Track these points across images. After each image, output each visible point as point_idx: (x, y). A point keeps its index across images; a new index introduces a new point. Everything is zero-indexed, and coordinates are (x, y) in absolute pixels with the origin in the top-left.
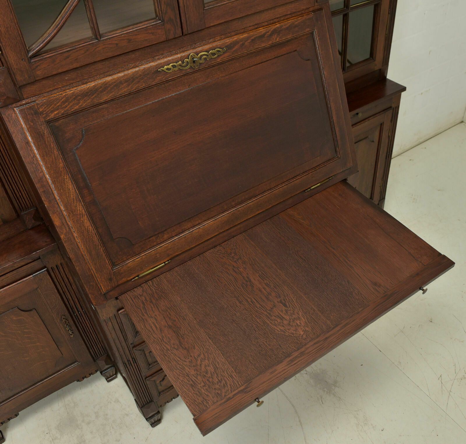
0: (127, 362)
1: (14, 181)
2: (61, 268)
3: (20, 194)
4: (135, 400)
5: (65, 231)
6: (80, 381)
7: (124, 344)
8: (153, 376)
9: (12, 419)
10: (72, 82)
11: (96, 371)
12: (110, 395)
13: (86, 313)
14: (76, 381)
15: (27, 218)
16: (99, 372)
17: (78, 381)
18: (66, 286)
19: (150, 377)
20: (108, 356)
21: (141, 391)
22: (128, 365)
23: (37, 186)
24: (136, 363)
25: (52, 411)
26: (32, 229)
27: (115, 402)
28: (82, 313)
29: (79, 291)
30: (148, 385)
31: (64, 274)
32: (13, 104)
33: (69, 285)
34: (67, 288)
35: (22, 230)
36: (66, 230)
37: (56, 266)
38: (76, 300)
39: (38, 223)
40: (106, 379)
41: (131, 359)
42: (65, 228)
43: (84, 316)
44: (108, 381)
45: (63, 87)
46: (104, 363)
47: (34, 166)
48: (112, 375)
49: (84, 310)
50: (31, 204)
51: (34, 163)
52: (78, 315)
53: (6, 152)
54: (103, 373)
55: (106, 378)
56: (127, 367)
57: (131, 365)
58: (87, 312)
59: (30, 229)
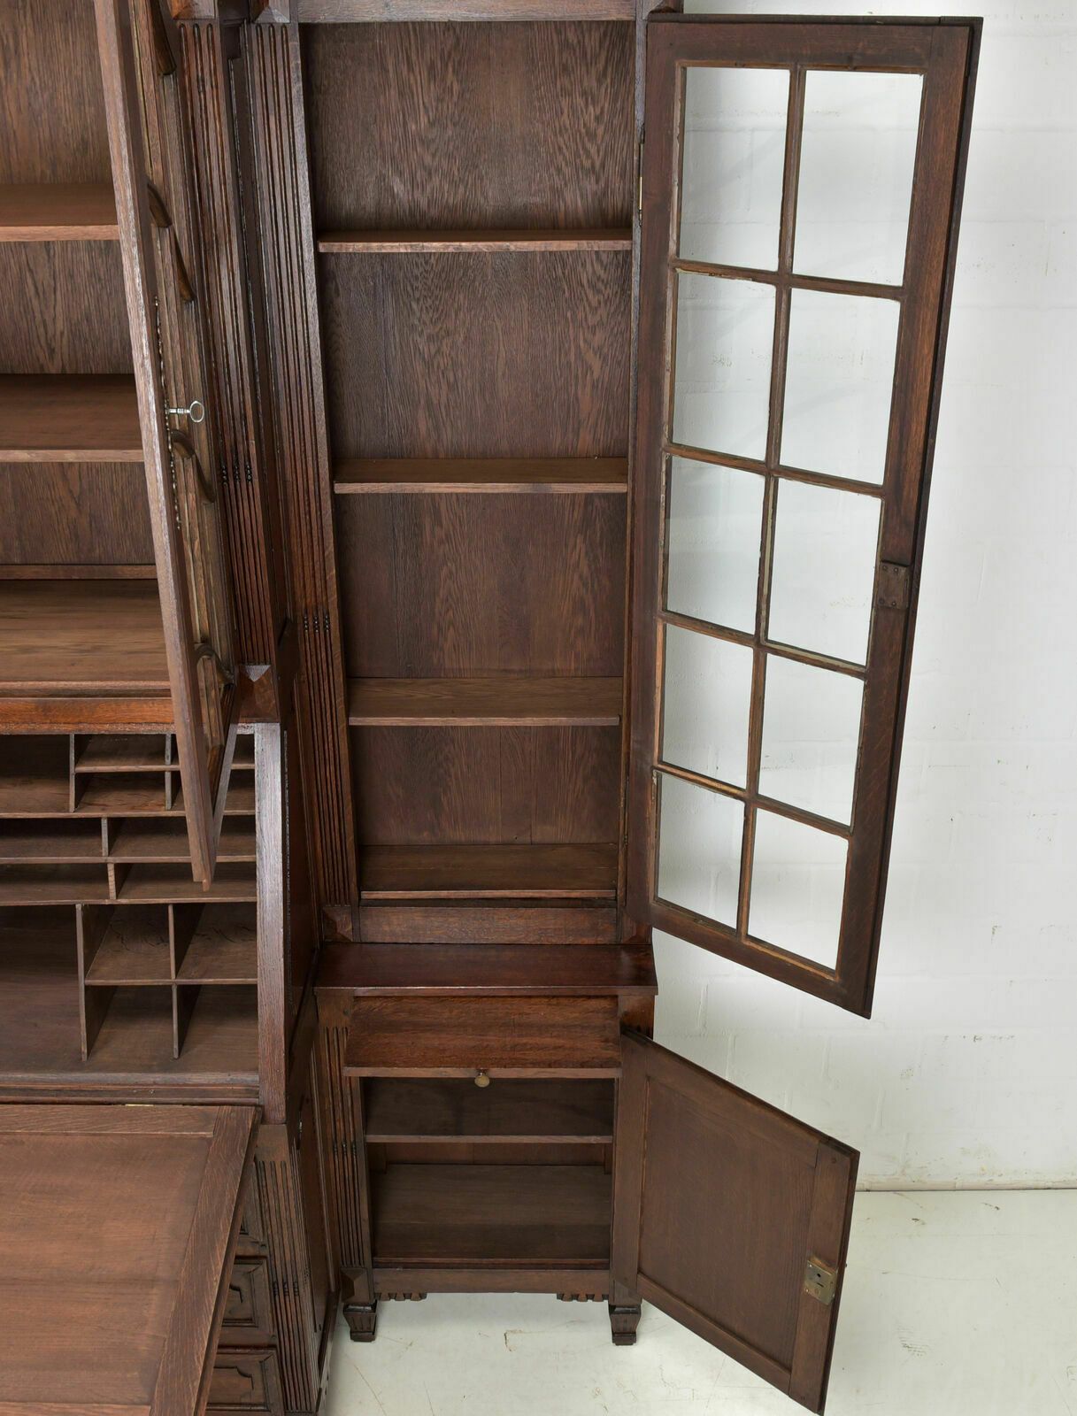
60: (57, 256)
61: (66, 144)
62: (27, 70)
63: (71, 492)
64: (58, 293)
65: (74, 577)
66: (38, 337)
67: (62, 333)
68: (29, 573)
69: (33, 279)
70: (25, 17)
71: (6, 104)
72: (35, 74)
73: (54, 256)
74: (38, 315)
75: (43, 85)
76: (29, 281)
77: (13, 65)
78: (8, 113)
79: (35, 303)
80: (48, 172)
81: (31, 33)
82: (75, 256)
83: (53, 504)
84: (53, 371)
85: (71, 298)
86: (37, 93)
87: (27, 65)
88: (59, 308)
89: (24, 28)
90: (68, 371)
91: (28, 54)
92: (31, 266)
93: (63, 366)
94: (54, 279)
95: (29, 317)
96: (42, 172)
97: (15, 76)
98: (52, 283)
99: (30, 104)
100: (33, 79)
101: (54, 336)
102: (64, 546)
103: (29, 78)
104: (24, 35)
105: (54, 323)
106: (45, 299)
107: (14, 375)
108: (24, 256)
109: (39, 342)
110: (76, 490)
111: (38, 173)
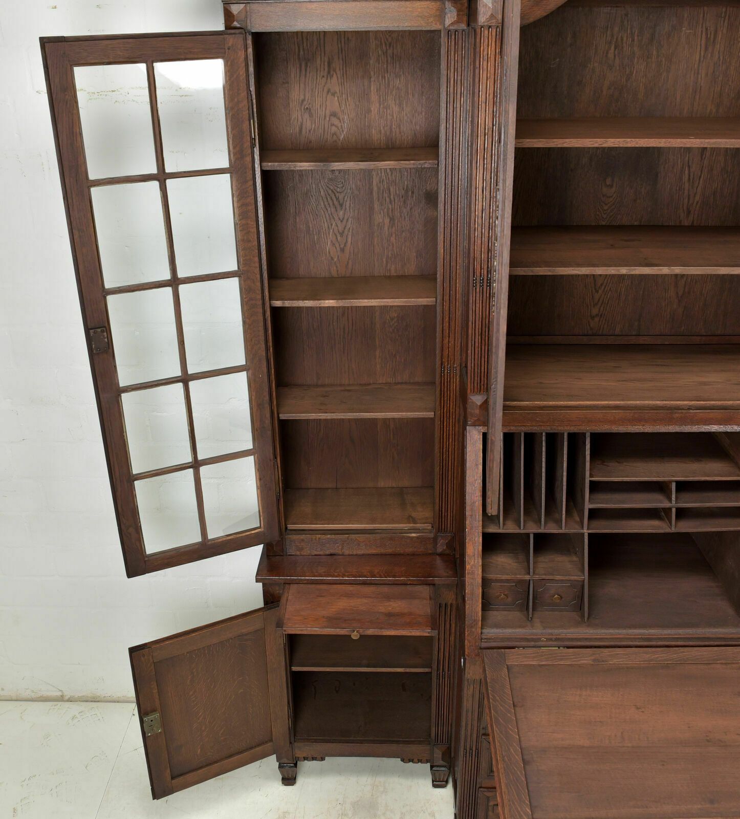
0: (468, 750)
1: (446, 499)
2: (449, 609)
3: (446, 514)
4: (455, 814)
5: (472, 563)
6: (405, 763)
7: (475, 723)
8: (489, 790)
9: (316, 760)
10: (541, 424)
11: (427, 760)
12: (428, 803)
13: (450, 678)
14: (400, 759)
15: (441, 542)
16: (429, 765)
17: (403, 760)
18: (445, 632)
19: (485, 790)
20: (449, 748)
21: (468, 802)
22: (468, 755)
23: (468, 508)
24: (478, 757)
25: (357, 783)
26: (440, 555)
27: (429, 814)
28: (446, 674)
29: (455, 645)
30: (479, 799)
31: (449, 617)
32: (480, 426)
33: (448, 633)
34: (444, 634)
35: (430, 552)
36: (474, 562)
37: (446, 604)
38: (447, 655)
39: (448, 552)
40: (433, 781)
41: (474, 749)
42: (475, 559)
43: (446, 679)
44: (435, 786)
45: (531, 426)
46: (441, 756)
47: (474, 488)
48: (442, 780)
49: (449, 672)
50: (451, 529)
51: (474, 485)
52: (441, 674)
53: (453, 467)
54: (433, 769)
55: (434, 779)
56: (466, 757)
57: (472, 757)
58: (452, 676)
59: (437, 554)
60: (706, 158)
61: (728, 94)
62: (717, 53)
63: (677, 293)
64: (701, 179)
65: (666, 343)
66: (683, 205)
67: (698, 202)
68: (642, 340)
69: (689, 171)
70: (724, 22)
71: (700, 71)
72: (721, 54)
73: (705, 158)
74: (686, 192)
75: (724, 61)
76: (687, 172)
77: (710, 49)
78: (700, 76)
79: (687, 185)
80: (714, 110)
81: (725, 31)
82: (717, 158)
83: (665, 300)
84: (686, 224)
85: (708, 182)
86: (719, 65)
87: (718, 49)
88: (699, 188)
89: (722, 29)
90: (695, 224)
91: (720, 43)
92: (690, 164)
93: (693, 222)
94: (701, 172)
95: (680, 193)
96: (711, 110)
97: (709, 55)
98: (700, 173)
99: (714, 72)
100: (719, 57)
101: (693, 204)
102: (664, 326)
103: (717, 57)
104: (721, 33)
105: (695, 196)
106: (693, 182)
107: (663, 226)
108: (687, 158)
109: (683, 207)
110: (680, 293)
111: (708, 111)
